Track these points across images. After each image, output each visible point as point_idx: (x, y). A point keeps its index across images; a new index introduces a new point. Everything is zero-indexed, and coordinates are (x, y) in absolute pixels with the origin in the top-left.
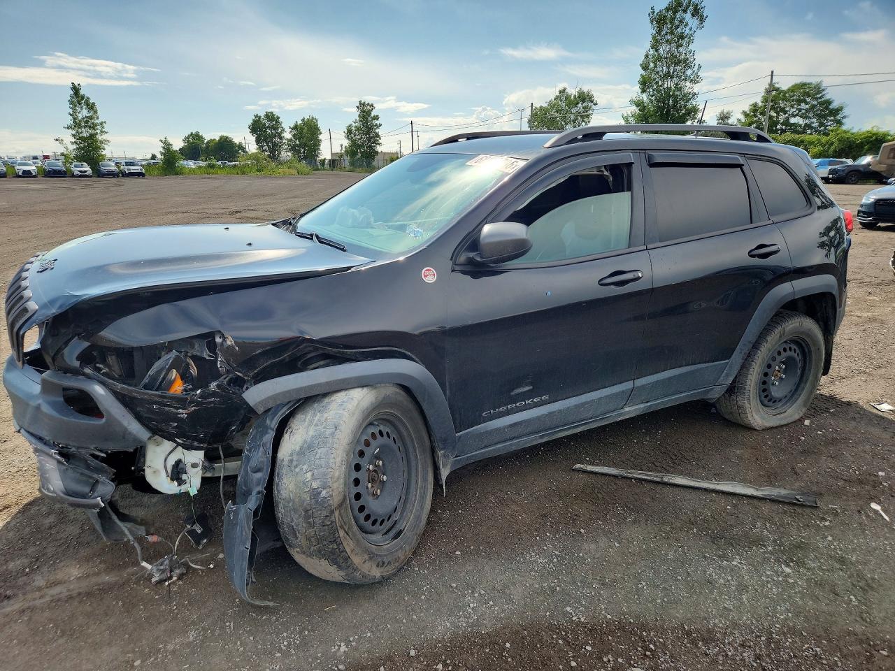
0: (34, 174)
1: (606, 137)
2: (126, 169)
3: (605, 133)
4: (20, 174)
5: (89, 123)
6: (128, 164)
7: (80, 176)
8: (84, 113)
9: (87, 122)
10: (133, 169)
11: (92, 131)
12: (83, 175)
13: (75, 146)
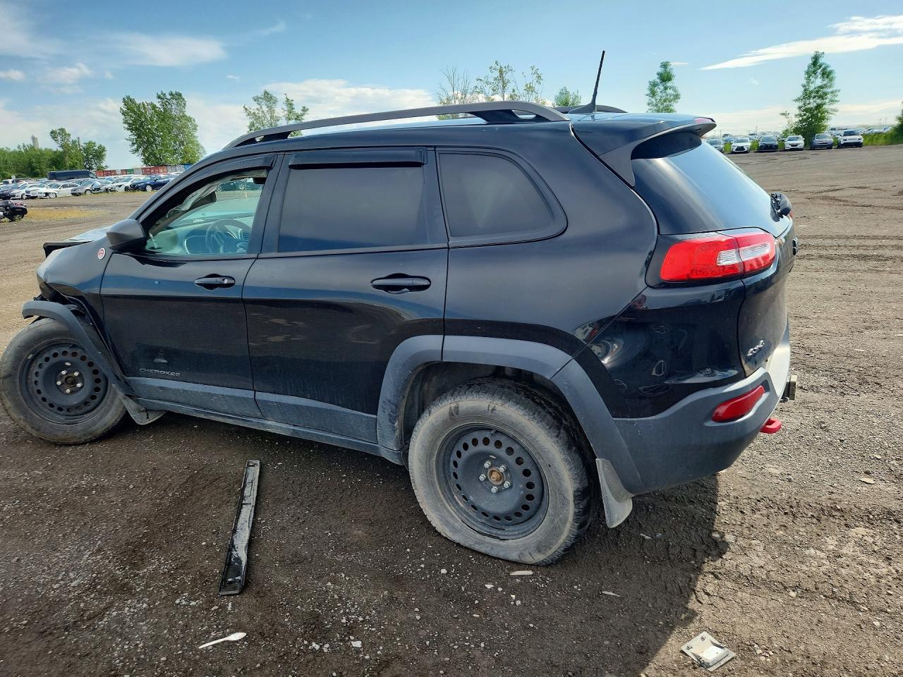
0: (746, 149)
1: (289, 137)
2: (842, 140)
3: (289, 133)
4: (734, 150)
5: (820, 93)
6: (846, 134)
7: (791, 150)
8: (818, 82)
9: (817, 92)
10: (850, 139)
11: (819, 101)
12: (794, 149)
13: (797, 120)
